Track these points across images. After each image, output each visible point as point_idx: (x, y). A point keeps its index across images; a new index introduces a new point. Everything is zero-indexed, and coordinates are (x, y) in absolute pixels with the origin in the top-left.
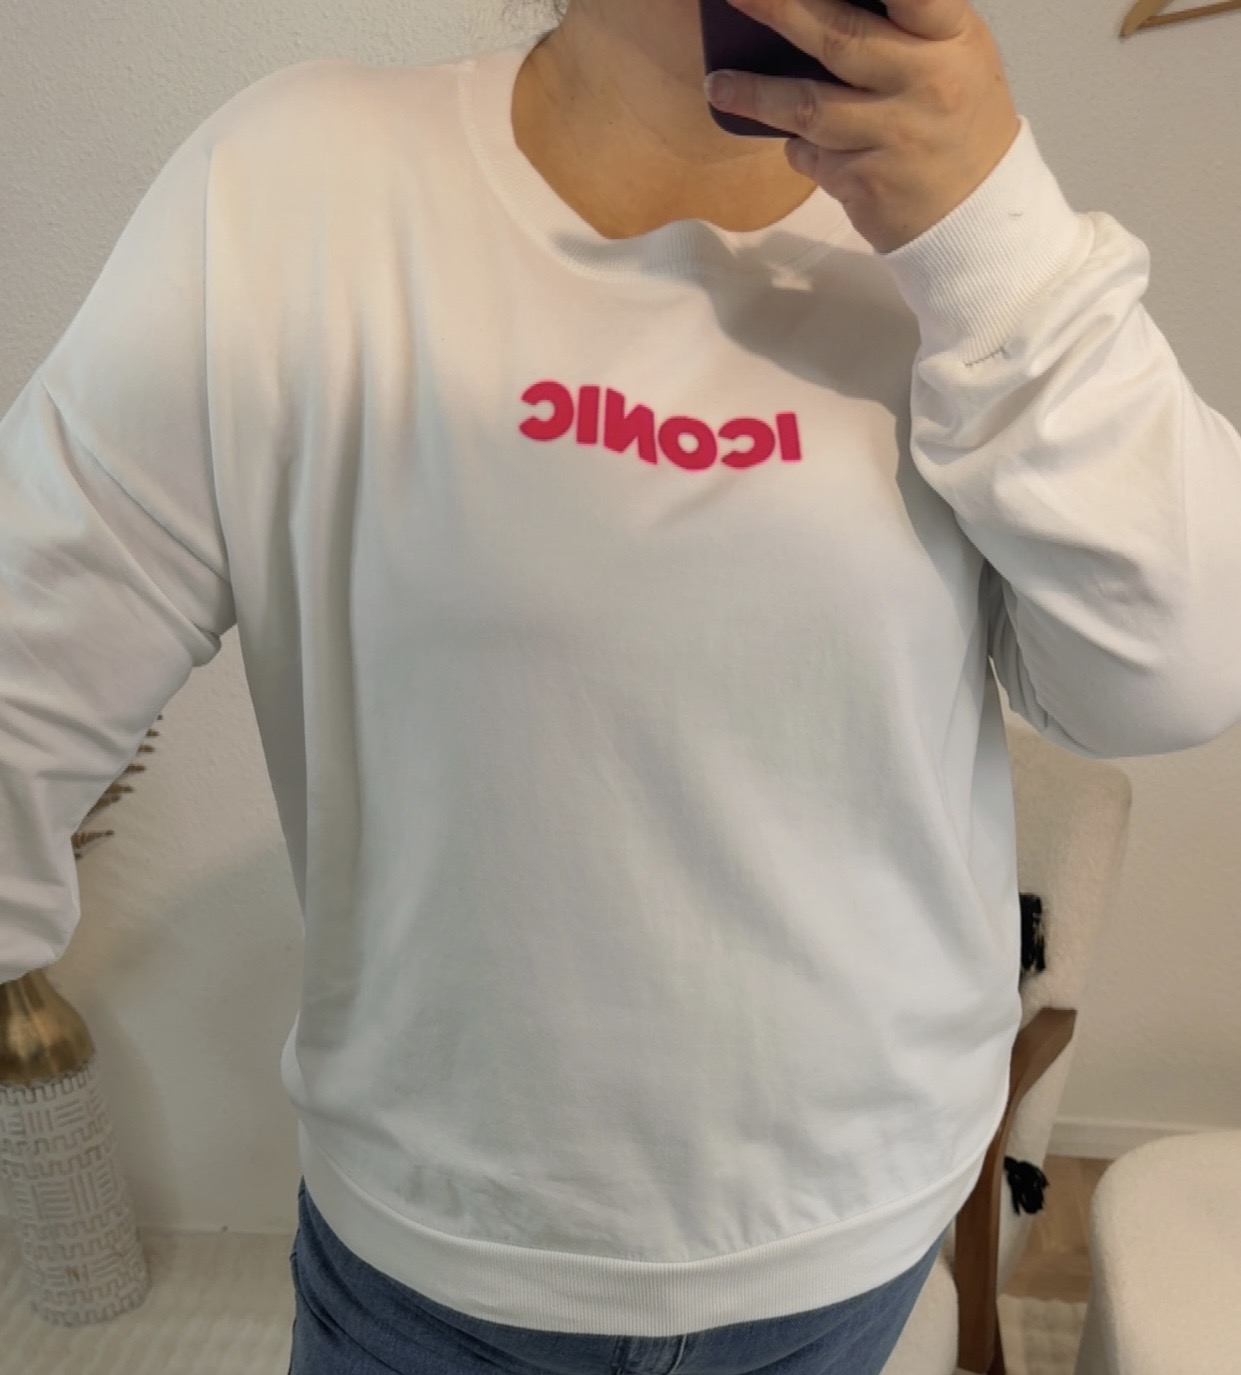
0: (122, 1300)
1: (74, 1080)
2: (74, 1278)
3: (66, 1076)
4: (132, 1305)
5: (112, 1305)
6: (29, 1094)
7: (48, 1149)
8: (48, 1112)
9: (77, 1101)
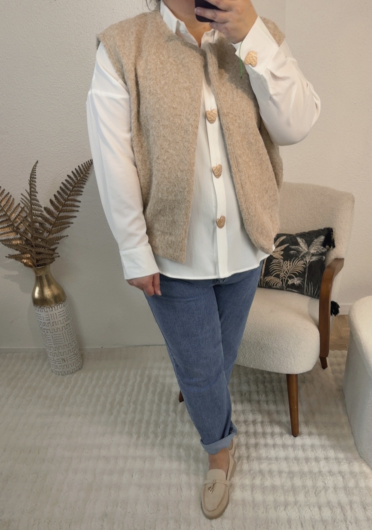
0: (77, 367)
3: (60, 303)
4: (80, 369)
5: (74, 369)
6: (51, 309)
7: (56, 324)
8: (56, 313)
9: (63, 310)
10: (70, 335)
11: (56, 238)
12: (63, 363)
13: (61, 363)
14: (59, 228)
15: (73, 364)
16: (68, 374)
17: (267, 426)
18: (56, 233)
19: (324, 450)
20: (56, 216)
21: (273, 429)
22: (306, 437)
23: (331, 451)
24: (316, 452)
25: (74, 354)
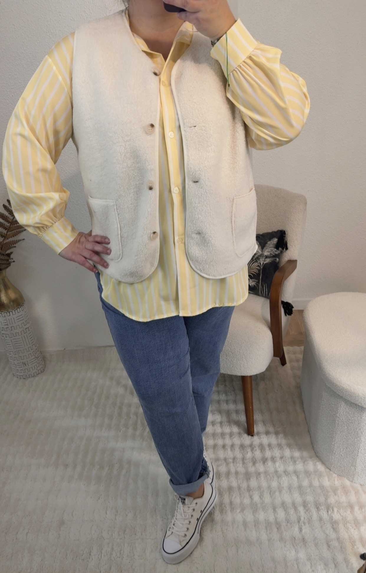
3: (18, 308)
4: (42, 372)
5: (36, 372)
6: (8, 313)
7: (15, 329)
8: (14, 318)
9: (22, 315)
10: (30, 338)
11: (12, 242)
12: (24, 366)
13: (22, 367)
14: (15, 232)
15: (35, 368)
16: (29, 377)
17: (226, 426)
18: (11, 237)
19: (280, 450)
20: (10, 221)
21: (231, 429)
22: (263, 436)
23: (286, 450)
24: (273, 452)
25: (35, 358)
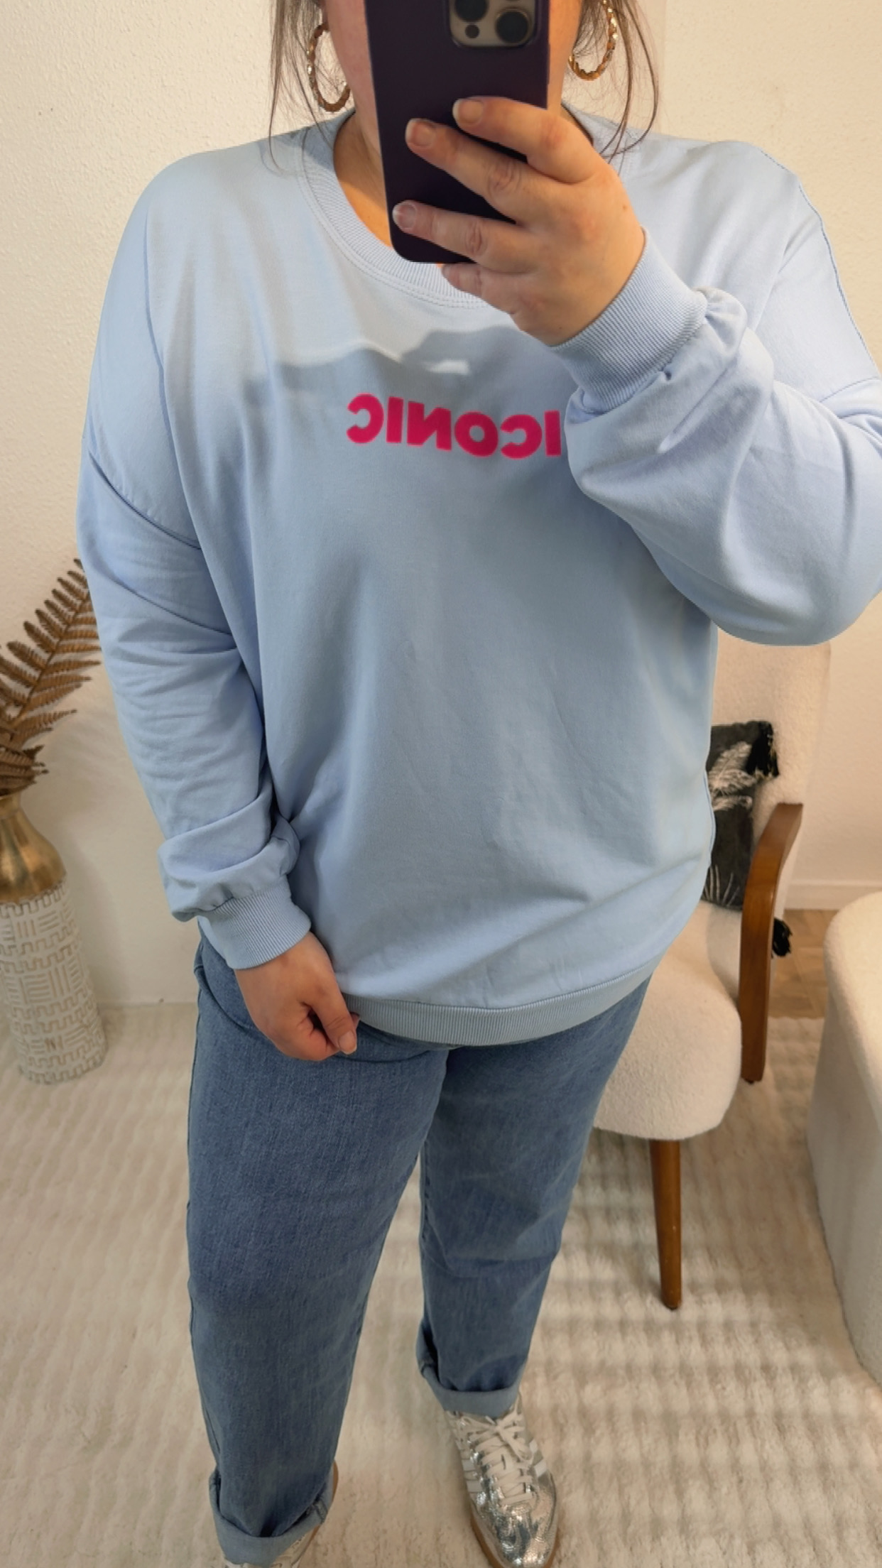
0: (88, 1061)
1: (52, 896)
2: (51, 1047)
3: (46, 893)
4: (96, 1065)
5: (81, 1066)
6: (18, 910)
7: (32, 950)
8: (32, 922)
9: (54, 912)
10: (72, 975)
11: (42, 718)
12: (49, 1051)
13: (43, 1052)
14: (51, 692)
15: (78, 1054)
16: (62, 1079)
18: (42, 705)
20: (42, 664)
24: (738, 1347)
25: (79, 1028)
